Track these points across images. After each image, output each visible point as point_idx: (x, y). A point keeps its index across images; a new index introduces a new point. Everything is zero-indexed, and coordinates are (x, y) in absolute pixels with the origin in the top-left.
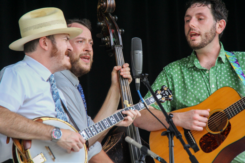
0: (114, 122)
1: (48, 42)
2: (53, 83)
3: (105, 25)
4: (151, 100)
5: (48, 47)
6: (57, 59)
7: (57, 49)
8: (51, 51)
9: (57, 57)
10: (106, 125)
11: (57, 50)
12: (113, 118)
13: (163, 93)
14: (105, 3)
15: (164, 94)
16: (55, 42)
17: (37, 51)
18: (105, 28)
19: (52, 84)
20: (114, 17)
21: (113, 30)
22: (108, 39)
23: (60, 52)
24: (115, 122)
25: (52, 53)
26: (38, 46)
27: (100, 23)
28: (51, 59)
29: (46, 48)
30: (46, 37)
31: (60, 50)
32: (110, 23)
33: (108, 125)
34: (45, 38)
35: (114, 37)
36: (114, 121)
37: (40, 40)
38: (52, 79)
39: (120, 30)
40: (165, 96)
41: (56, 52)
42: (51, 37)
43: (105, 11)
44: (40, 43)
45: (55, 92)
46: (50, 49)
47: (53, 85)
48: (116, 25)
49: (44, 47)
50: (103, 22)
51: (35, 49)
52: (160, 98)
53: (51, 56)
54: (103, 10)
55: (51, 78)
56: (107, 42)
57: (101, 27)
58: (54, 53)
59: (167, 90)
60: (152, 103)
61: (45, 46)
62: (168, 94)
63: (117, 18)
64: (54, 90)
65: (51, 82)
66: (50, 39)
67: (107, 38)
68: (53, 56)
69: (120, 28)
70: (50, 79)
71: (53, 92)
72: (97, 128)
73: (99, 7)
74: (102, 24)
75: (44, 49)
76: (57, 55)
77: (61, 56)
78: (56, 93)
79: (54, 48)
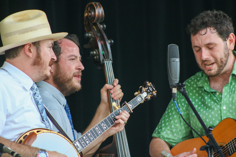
0: (105, 128)
1: (33, 49)
2: (36, 91)
3: (93, 36)
4: (138, 100)
5: (32, 55)
6: (39, 68)
7: (41, 58)
8: (35, 60)
9: (39, 66)
10: (98, 132)
11: (41, 60)
12: (104, 124)
13: (147, 90)
14: (93, 13)
15: (149, 91)
16: (40, 50)
17: (21, 58)
18: (93, 39)
19: (35, 93)
20: (102, 26)
21: (101, 41)
22: (96, 53)
23: (43, 62)
24: (107, 128)
25: (35, 62)
26: (22, 52)
27: (88, 34)
28: (33, 67)
29: (30, 55)
30: (32, 43)
31: (44, 60)
32: (98, 33)
33: (99, 132)
34: (31, 45)
35: (103, 50)
36: (106, 126)
37: (25, 47)
38: (34, 88)
39: (109, 41)
40: (149, 92)
41: (40, 61)
42: (36, 44)
43: (93, 21)
44: (24, 49)
45: (39, 102)
46: (34, 57)
47: (37, 94)
48: (105, 37)
49: (28, 53)
50: (91, 33)
51: (18, 55)
52: (146, 96)
53: (34, 65)
54: (91, 20)
55: (33, 86)
56: (95, 55)
57: (89, 38)
58: (37, 62)
59: (150, 86)
60: (139, 102)
61: (30, 53)
62: (152, 90)
63: (105, 26)
64: (38, 100)
65: (33, 91)
66: (36, 46)
67: (95, 51)
68: (35, 65)
69: (109, 39)
70: (33, 88)
71: (38, 102)
72: (90, 136)
73: (86, 15)
74: (90, 35)
75: (28, 56)
76: (40, 65)
77: (44, 66)
78: (41, 103)
79: (38, 56)
